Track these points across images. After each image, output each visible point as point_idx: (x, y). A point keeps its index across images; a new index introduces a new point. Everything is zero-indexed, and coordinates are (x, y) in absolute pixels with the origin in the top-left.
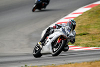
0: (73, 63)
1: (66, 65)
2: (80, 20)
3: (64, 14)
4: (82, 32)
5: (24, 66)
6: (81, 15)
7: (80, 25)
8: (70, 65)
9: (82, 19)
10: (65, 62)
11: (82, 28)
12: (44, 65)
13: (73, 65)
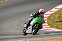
0: (55, 39)
1: (51, 40)
2: (59, 12)
3: (49, 9)
4: (61, 20)
5: (24, 40)
6: (60, 10)
7: (59, 15)
8: (53, 40)
9: (60, 12)
10: (50, 38)
11: (61, 17)
12: (37, 40)
13: (55, 40)
